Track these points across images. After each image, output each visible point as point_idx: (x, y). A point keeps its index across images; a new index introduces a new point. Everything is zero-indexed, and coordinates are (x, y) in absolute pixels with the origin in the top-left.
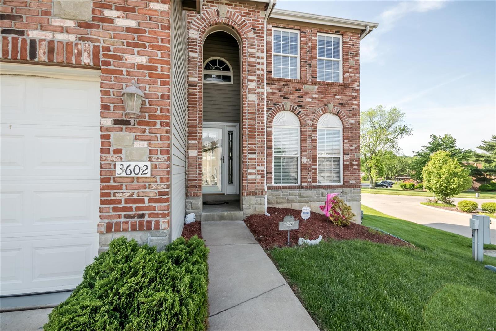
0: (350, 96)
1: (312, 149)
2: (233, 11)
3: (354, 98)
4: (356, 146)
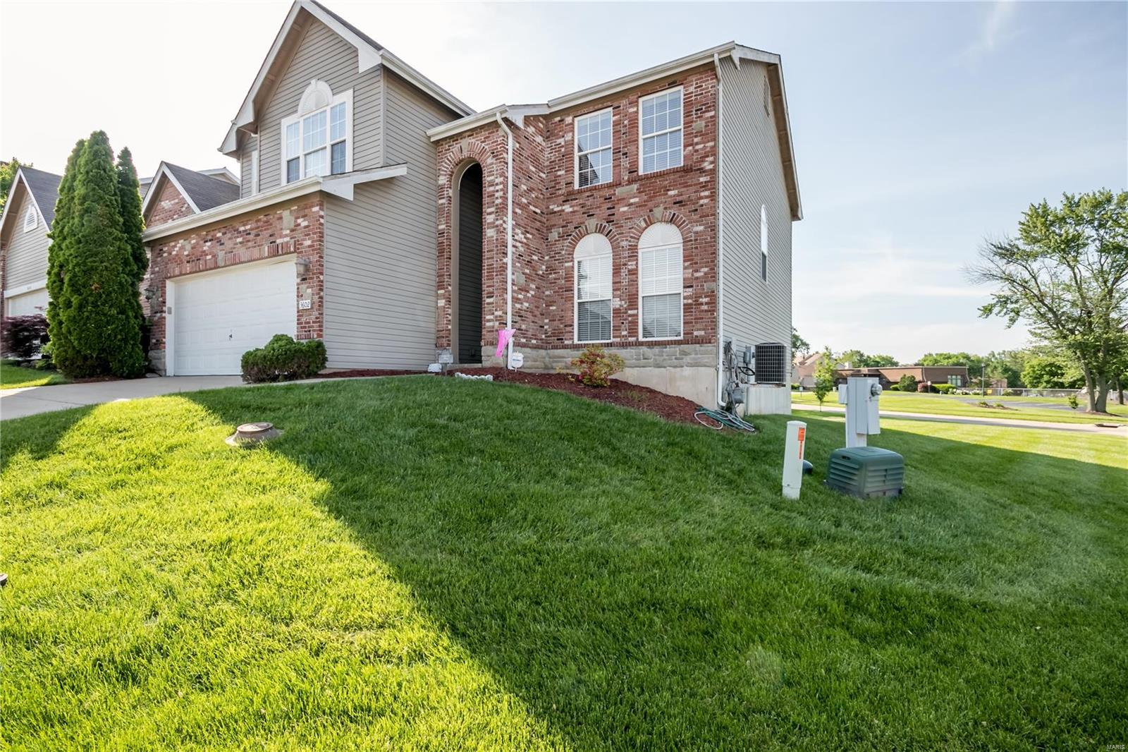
0: (695, 185)
1: (628, 285)
2: (473, 140)
3: (704, 187)
4: (706, 269)
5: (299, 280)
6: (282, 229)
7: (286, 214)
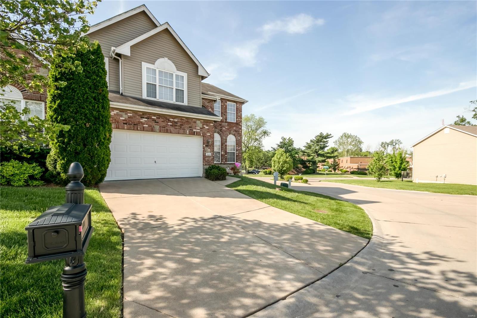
0: (238, 128)
1: (225, 149)
4: (240, 147)
5: (204, 146)
6: (196, 126)
7: (198, 122)
